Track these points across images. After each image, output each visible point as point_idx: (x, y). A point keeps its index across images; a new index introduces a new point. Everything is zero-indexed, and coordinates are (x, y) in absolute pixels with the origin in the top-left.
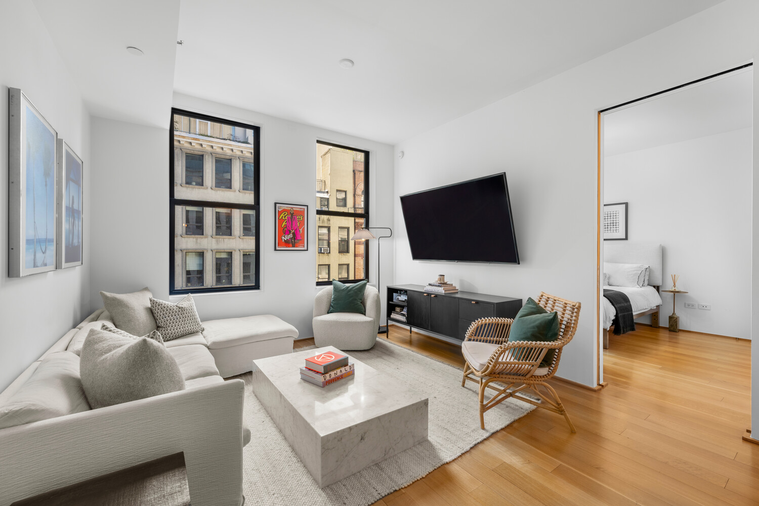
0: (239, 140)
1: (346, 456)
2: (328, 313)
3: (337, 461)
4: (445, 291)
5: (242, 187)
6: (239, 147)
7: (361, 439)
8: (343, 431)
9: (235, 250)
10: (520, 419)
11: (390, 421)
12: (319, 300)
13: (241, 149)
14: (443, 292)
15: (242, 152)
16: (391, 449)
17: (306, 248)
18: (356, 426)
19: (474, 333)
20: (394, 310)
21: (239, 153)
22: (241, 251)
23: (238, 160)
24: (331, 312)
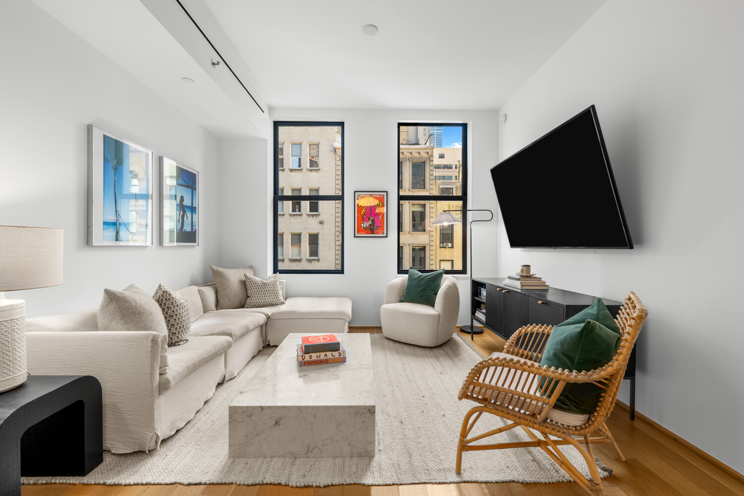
0: (410, 143)
1: (257, 435)
2: (400, 302)
3: (246, 437)
4: (522, 286)
5: (411, 187)
6: (409, 149)
7: (276, 424)
8: (254, 408)
9: (405, 245)
10: (536, 484)
11: (314, 416)
12: (391, 288)
13: (411, 151)
14: (520, 287)
15: (411, 153)
16: (317, 448)
17: (385, 235)
18: (269, 407)
19: (514, 342)
20: (480, 308)
21: (408, 155)
22: (411, 246)
23: (408, 162)
24: (402, 302)
